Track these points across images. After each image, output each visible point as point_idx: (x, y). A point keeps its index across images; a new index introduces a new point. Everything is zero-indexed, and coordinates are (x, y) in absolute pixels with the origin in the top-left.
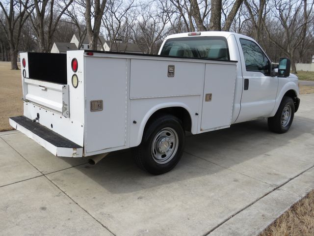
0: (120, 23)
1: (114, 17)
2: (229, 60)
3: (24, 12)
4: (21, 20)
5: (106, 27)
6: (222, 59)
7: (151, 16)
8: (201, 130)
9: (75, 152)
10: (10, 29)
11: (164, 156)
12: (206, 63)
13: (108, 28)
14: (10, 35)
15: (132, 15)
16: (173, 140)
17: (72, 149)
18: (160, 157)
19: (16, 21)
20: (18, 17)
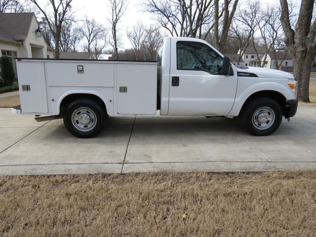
8: (118, 113)
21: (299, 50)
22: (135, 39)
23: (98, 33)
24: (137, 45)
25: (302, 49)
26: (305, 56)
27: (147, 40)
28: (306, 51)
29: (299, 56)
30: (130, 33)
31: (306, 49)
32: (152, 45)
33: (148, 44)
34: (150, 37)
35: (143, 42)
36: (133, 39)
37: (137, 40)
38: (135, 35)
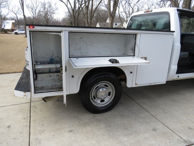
0: (133, 10)
1: (130, 6)
2: (169, 31)
3: (80, 7)
4: (79, 11)
5: (125, 12)
6: (165, 30)
7: (153, 5)
8: (136, 84)
9: (25, 94)
10: (74, 16)
11: (102, 101)
12: (141, 33)
13: (126, 13)
14: (73, 19)
15: (141, 4)
16: (110, 90)
17: (23, 92)
18: (99, 101)
19: (77, 11)
20: (78, 9)
21: (186, 22)
22: (32, 9)
23: (3, 3)
24: (34, 13)
25: (188, 22)
26: (189, 26)
27: (42, 10)
28: (190, 23)
29: (185, 26)
30: (29, 4)
31: (190, 22)
32: (46, 14)
33: (43, 13)
34: (45, 8)
35: (39, 11)
36: (31, 9)
37: (34, 10)
38: (32, 6)
